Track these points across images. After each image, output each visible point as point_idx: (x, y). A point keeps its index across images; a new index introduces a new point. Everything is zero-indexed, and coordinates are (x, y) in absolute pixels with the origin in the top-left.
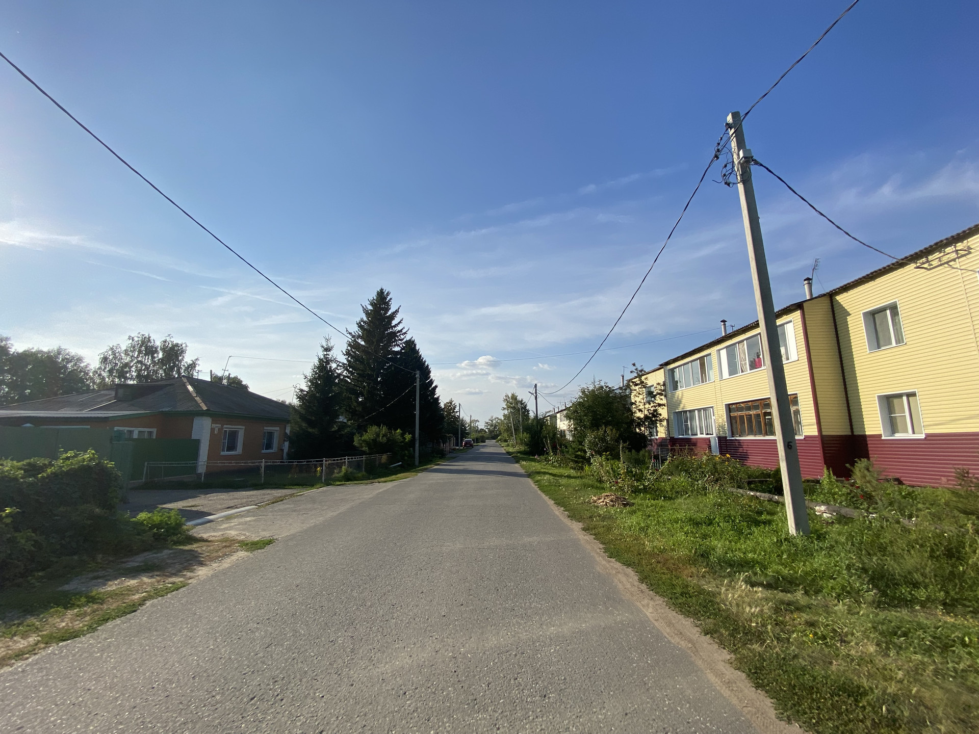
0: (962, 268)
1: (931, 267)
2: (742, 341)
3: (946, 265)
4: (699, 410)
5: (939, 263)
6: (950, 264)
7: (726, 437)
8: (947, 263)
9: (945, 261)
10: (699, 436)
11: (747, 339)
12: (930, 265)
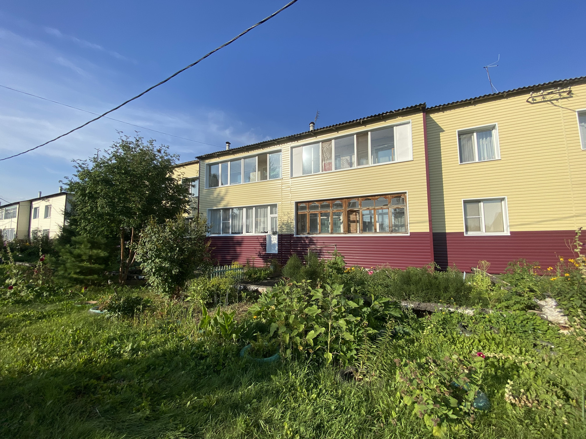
0: (563, 106)
1: (534, 102)
2: (330, 140)
3: (549, 102)
4: (249, 208)
5: (543, 100)
6: (553, 102)
7: (291, 235)
8: (550, 101)
9: (549, 99)
10: (245, 234)
11: (335, 139)
12: (533, 100)
